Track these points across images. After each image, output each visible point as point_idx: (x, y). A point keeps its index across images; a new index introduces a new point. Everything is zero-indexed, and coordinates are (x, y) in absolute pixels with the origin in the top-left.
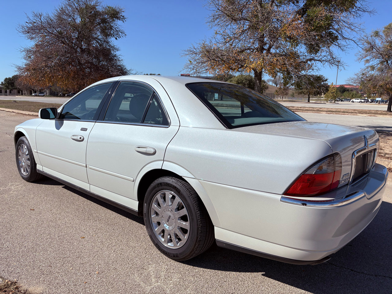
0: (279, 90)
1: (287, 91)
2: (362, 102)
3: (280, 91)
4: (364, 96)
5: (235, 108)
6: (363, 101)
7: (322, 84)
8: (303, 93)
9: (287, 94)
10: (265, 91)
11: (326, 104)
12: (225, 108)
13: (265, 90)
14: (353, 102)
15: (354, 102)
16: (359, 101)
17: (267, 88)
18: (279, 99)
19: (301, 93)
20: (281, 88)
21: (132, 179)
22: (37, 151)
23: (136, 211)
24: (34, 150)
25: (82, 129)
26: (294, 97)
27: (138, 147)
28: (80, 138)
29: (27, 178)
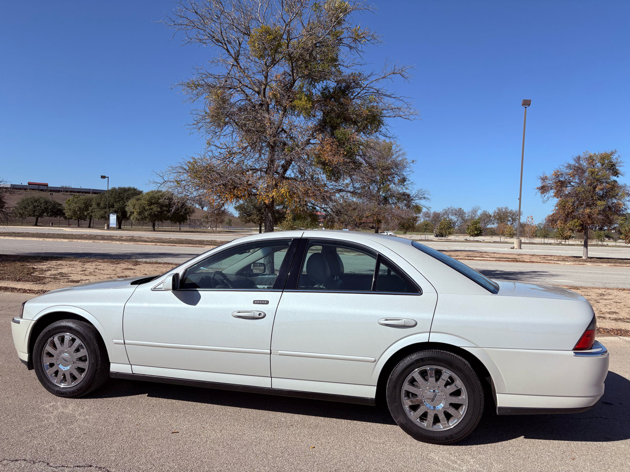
1: (223, 217)
4: (321, 225)
5: (168, 244)
7: (277, 208)
8: (253, 221)
9: (222, 222)
10: (189, 216)
12: (150, 244)
13: (190, 214)
17: (193, 211)
19: (249, 221)
21: (373, 359)
22: (125, 341)
23: (371, 399)
24: (114, 341)
25: (255, 302)
26: (231, 226)
27: (384, 319)
28: (260, 314)
29: (73, 392)
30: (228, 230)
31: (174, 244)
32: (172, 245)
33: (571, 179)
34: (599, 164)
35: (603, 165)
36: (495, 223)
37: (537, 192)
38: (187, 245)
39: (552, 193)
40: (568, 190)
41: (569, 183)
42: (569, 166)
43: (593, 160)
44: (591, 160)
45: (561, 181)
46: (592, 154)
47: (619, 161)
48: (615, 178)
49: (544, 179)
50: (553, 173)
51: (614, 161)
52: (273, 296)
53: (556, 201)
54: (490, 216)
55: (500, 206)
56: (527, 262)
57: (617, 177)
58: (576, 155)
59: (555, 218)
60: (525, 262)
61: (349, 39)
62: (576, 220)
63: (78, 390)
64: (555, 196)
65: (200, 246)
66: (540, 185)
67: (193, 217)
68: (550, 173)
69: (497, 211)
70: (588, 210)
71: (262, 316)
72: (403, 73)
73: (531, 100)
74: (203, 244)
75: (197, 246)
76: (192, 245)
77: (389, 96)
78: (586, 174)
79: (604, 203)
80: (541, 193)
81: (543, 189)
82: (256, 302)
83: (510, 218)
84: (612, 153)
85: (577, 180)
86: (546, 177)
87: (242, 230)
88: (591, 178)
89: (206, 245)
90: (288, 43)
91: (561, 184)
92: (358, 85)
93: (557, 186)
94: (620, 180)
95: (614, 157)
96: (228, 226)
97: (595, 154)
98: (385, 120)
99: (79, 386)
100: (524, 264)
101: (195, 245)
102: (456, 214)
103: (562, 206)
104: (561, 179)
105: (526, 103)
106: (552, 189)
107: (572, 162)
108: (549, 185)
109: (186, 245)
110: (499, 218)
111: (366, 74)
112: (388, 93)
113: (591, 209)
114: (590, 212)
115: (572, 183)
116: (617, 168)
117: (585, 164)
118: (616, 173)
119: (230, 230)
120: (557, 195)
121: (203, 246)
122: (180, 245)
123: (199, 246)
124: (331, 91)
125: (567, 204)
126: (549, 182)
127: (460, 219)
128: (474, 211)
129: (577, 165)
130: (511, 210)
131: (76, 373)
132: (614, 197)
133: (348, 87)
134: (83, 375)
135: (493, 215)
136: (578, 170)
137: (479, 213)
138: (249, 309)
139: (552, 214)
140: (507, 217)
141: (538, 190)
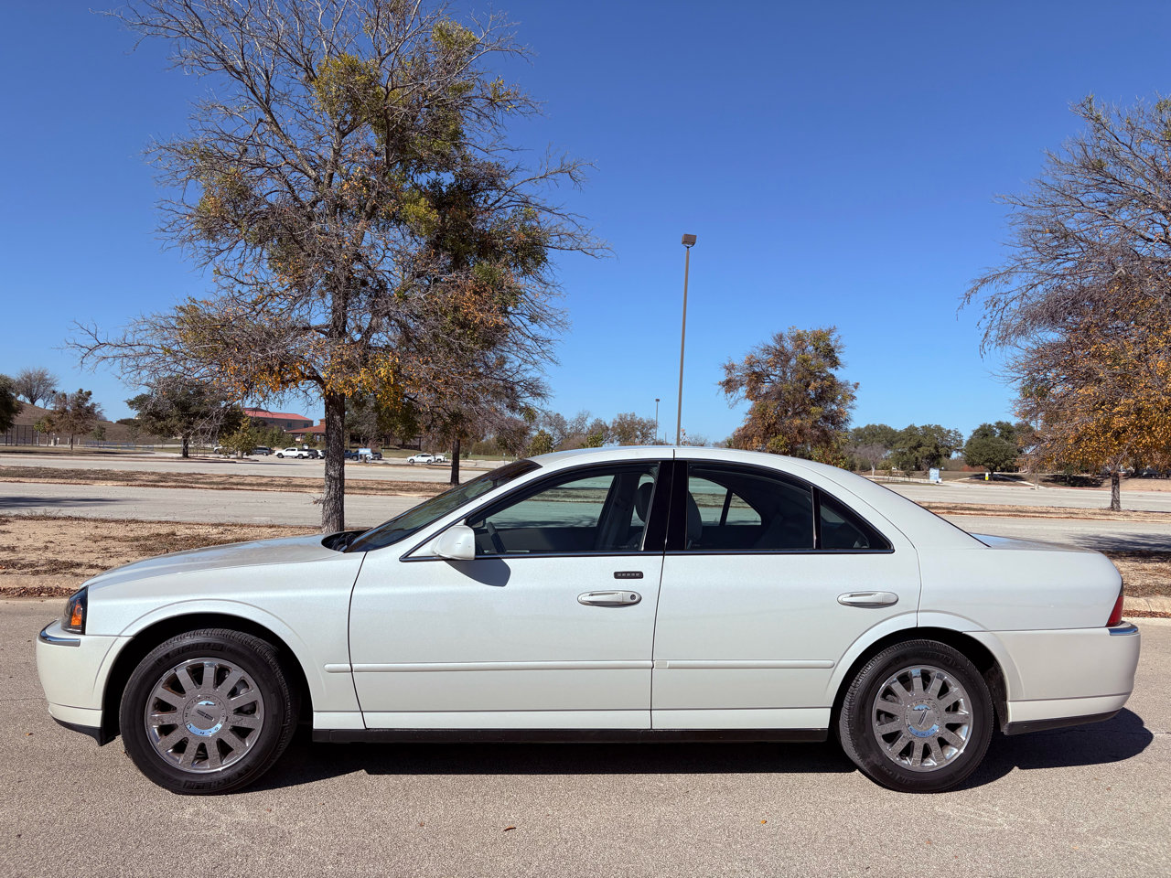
0: (60, 418)
1: (87, 422)
2: (304, 457)
3: (62, 421)
6: (305, 454)
8: (170, 431)
9: (87, 430)
11: (235, 462)
14: (280, 455)
15: (283, 457)
16: (296, 453)
18: (52, 445)
19: (161, 430)
20: (65, 410)
21: (830, 663)
22: (354, 666)
23: (823, 731)
24: (327, 666)
25: (618, 575)
26: (104, 439)
27: (848, 595)
28: (633, 597)
29: (228, 780)
30: (97, 449)
31: (17, 479)
32: (13, 479)
33: (770, 369)
34: (811, 348)
35: (817, 349)
36: (615, 441)
37: (719, 390)
38: (50, 480)
39: (742, 391)
40: (765, 388)
41: (768, 376)
42: (767, 350)
43: (803, 340)
44: (799, 339)
45: (757, 373)
46: (801, 331)
47: (839, 344)
48: (831, 371)
49: (730, 368)
50: (745, 358)
51: (833, 344)
52: (647, 564)
53: (749, 404)
54: (607, 428)
55: (623, 412)
56: (712, 506)
57: (837, 369)
58: (776, 332)
59: (749, 432)
60: (709, 506)
61: (482, 101)
62: (780, 437)
63: (240, 775)
64: (748, 397)
65: (83, 482)
66: (724, 378)
67: (19, 420)
68: (739, 360)
69: (618, 420)
70: (797, 422)
71: (634, 601)
72: (573, 172)
73: (695, 236)
74: (88, 478)
75: (74, 481)
76: (63, 481)
77: (550, 211)
78: (793, 362)
79: (820, 410)
80: (726, 392)
81: (729, 385)
82: (620, 575)
83: (639, 433)
84: (830, 332)
85: (778, 372)
86: (733, 365)
87: (129, 448)
88: (801, 369)
89: (96, 479)
90: (388, 93)
91: (757, 378)
92: (493, 184)
93: (751, 381)
94: (840, 375)
95: (833, 337)
96: (96, 441)
97: (805, 332)
98: (551, 254)
99: (242, 765)
100: (708, 509)
101: (69, 481)
102: (551, 425)
103: (758, 415)
104: (757, 370)
105: (689, 241)
106: (742, 385)
107: (772, 343)
108: (737, 378)
109: (46, 480)
110: (622, 430)
111: (508, 167)
112: (549, 206)
113: (802, 419)
114: (801, 424)
115: (771, 377)
116: (837, 355)
117: (789, 346)
118: (835, 363)
119: (102, 450)
120: (752, 395)
121: (88, 482)
122: (33, 480)
123: (79, 481)
124: (444, 189)
125: (768, 410)
126: (737, 374)
127: (557, 432)
128: (582, 420)
129: (778, 347)
130: (641, 419)
131: (231, 740)
132: (833, 401)
133: (474, 188)
134: (249, 743)
135: (611, 427)
136: (781, 356)
137: (589, 423)
138: (607, 589)
139: (742, 426)
140: (634, 429)
141: (720, 387)
